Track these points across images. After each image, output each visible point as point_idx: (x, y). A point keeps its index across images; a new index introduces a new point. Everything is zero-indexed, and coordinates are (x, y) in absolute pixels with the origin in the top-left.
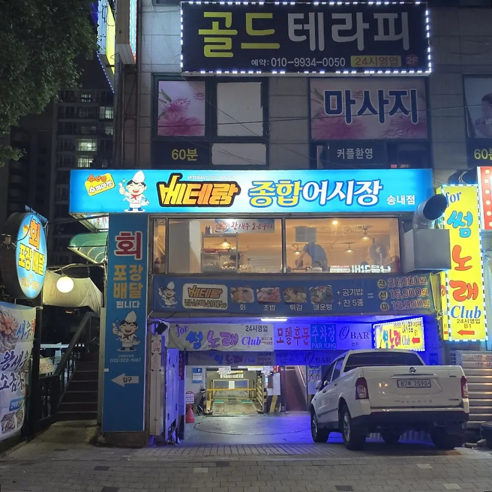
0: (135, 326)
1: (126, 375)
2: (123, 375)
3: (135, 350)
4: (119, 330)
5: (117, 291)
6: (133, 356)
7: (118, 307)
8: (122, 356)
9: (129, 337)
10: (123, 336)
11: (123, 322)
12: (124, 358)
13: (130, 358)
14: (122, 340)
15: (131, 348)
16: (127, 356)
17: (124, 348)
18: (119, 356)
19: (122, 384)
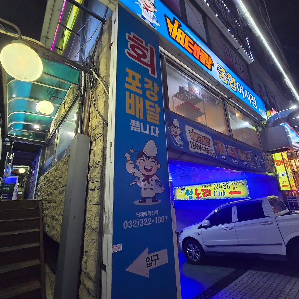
0: (156, 163)
1: (149, 253)
2: (145, 253)
3: (159, 201)
4: (136, 167)
5: (130, 105)
6: (157, 212)
7: (132, 128)
8: (142, 214)
9: (150, 179)
10: (142, 178)
11: (141, 154)
12: (145, 217)
13: (153, 218)
14: (141, 184)
15: (154, 199)
16: (150, 213)
17: (143, 200)
18: (138, 214)
19: (145, 272)
